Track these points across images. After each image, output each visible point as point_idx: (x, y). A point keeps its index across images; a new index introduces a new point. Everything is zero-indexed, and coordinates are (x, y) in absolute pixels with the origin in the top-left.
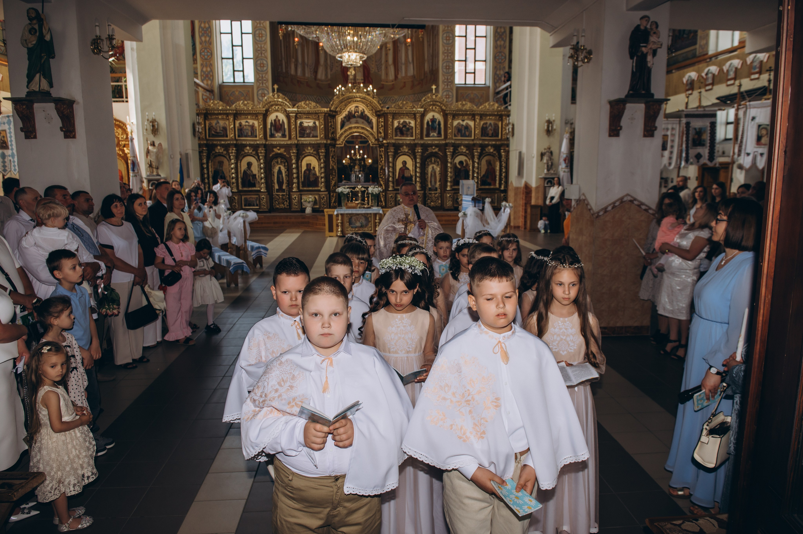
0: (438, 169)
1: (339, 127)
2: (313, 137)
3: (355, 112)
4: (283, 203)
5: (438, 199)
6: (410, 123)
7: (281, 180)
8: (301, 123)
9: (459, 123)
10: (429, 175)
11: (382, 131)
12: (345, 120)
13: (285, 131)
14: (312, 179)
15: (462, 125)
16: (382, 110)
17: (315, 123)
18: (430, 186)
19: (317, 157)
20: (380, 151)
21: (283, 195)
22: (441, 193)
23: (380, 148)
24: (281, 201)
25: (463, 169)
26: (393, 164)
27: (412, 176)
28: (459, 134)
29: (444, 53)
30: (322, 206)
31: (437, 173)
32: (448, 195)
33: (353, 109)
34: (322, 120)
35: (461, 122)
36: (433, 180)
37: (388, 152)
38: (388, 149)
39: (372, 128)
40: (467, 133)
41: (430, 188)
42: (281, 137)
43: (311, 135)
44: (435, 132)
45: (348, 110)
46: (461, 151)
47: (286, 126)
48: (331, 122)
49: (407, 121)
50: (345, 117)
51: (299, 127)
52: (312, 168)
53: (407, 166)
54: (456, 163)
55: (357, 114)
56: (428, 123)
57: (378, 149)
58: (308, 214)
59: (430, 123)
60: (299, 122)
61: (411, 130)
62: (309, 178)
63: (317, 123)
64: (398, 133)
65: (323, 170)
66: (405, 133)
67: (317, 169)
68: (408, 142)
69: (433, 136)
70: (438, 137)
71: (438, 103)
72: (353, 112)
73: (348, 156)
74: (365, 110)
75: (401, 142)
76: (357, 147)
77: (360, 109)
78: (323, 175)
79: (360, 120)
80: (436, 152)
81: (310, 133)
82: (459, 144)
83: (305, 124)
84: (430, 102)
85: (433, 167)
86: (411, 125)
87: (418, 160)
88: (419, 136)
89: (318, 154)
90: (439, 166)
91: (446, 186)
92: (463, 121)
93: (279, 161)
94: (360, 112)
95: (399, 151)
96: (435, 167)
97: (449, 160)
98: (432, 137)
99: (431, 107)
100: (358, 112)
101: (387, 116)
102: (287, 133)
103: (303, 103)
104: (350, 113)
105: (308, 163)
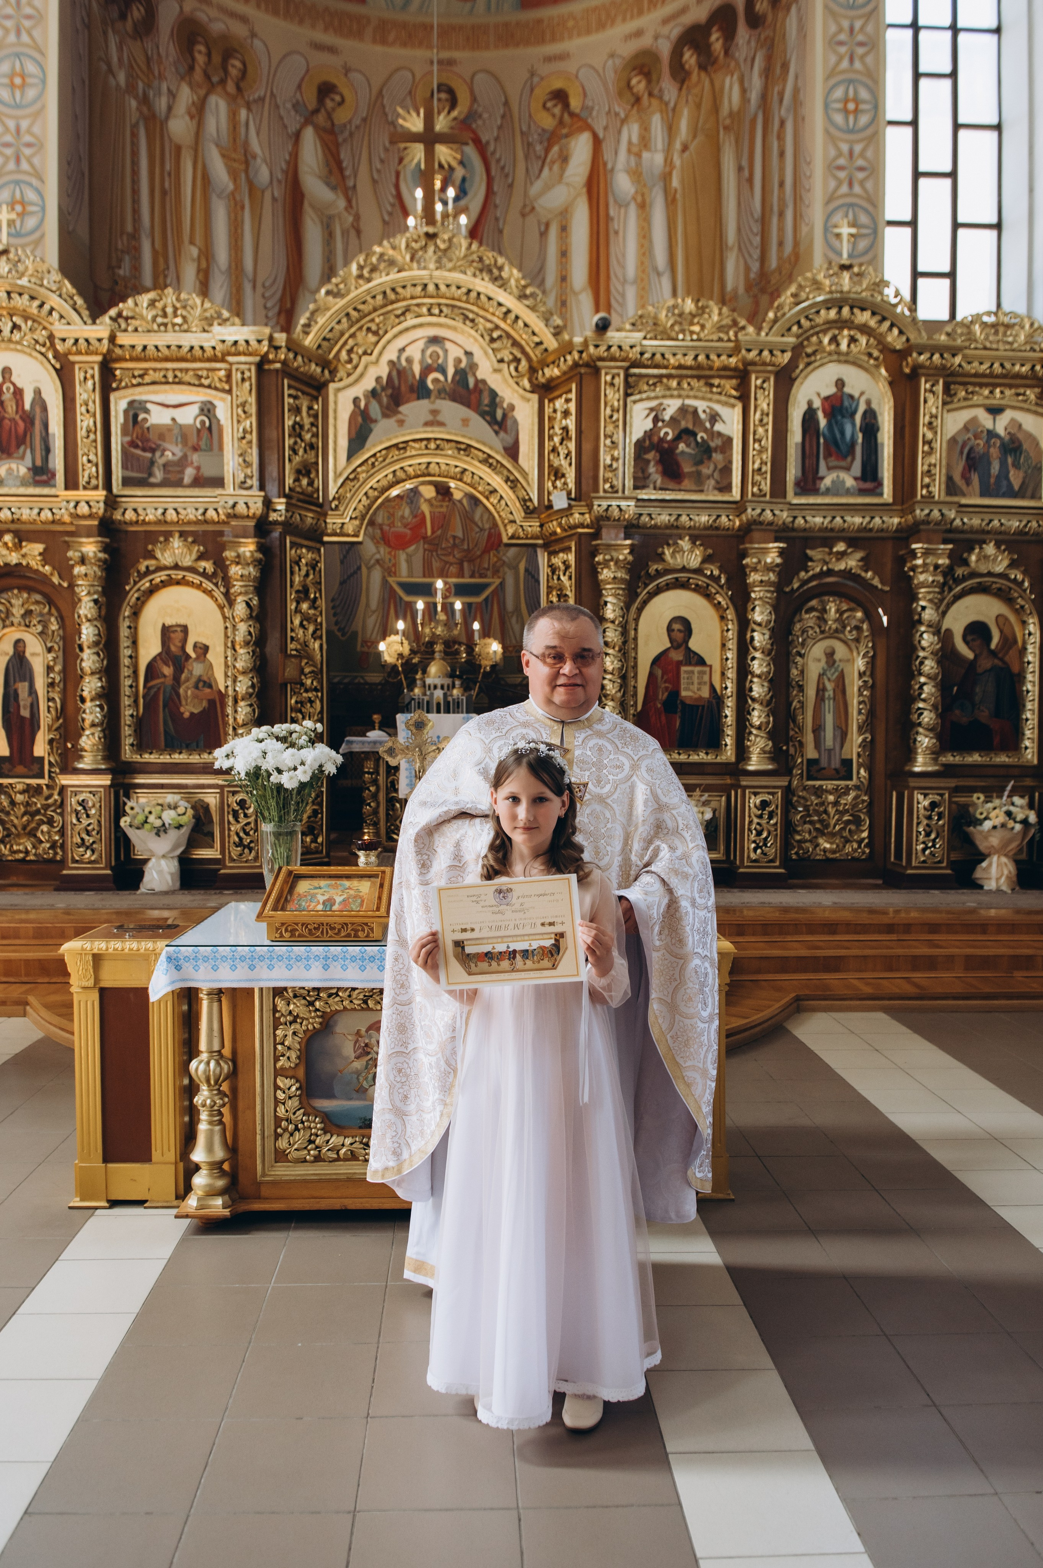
0: (860, 664)
1: (343, 442)
2: (199, 482)
3: (426, 370)
4: (32, 834)
5: (857, 821)
6: (714, 417)
7: (25, 713)
8: (135, 411)
9: (970, 426)
10: (811, 692)
11: (564, 463)
12: (375, 410)
13: (47, 450)
14: (190, 707)
15: (991, 434)
16: (566, 348)
17: (208, 410)
18: (811, 753)
19: (217, 594)
20: (553, 569)
21: (30, 790)
22: (870, 788)
23: (553, 553)
24: (17, 820)
25: (986, 664)
26: (624, 633)
27: (717, 700)
28: (975, 479)
29: (832, 168)
30: (235, 852)
31: (854, 685)
32: (926, 803)
33: (415, 352)
34: (246, 393)
35: (986, 420)
36: (829, 720)
37: (594, 572)
38: (594, 553)
39: (513, 452)
40: (1016, 478)
41: (812, 763)
42: (24, 483)
43: (189, 474)
44: (848, 469)
45: (391, 354)
46: (983, 568)
47: (56, 427)
48: (297, 410)
49: (701, 406)
50: (374, 393)
51: (125, 432)
52: (189, 650)
53: (693, 644)
54: (949, 632)
55: (435, 375)
56: (809, 417)
57: (542, 559)
58: (153, 893)
59: (823, 422)
60: (119, 404)
61: (717, 457)
62: (173, 701)
63: (223, 412)
64: (652, 469)
65: (244, 659)
66: (687, 468)
67: (216, 657)
68: (704, 519)
69: (837, 489)
70: (862, 492)
71: (863, 317)
72: (417, 369)
73: (401, 625)
74: (479, 357)
75: (664, 518)
76: (439, 584)
77: (454, 352)
78: (243, 686)
79: (451, 411)
80: (847, 574)
81: (183, 462)
82: (972, 531)
83: (158, 417)
84: (828, 305)
85: (830, 655)
86: (718, 427)
87: (759, 615)
88: (766, 487)
89: (221, 575)
90: (866, 646)
91: (909, 754)
92: (995, 411)
93: (17, 612)
94: (451, 371)
95: (654, 567)
96: (841, 651)
97: (929, 615)
98: (828, 492)
99: (826, 340)
100: (444, 372)
101: (597, 371)
102: (57, 462)
103: (144, 299)
104: (398, 371)
105: (169, 622)
